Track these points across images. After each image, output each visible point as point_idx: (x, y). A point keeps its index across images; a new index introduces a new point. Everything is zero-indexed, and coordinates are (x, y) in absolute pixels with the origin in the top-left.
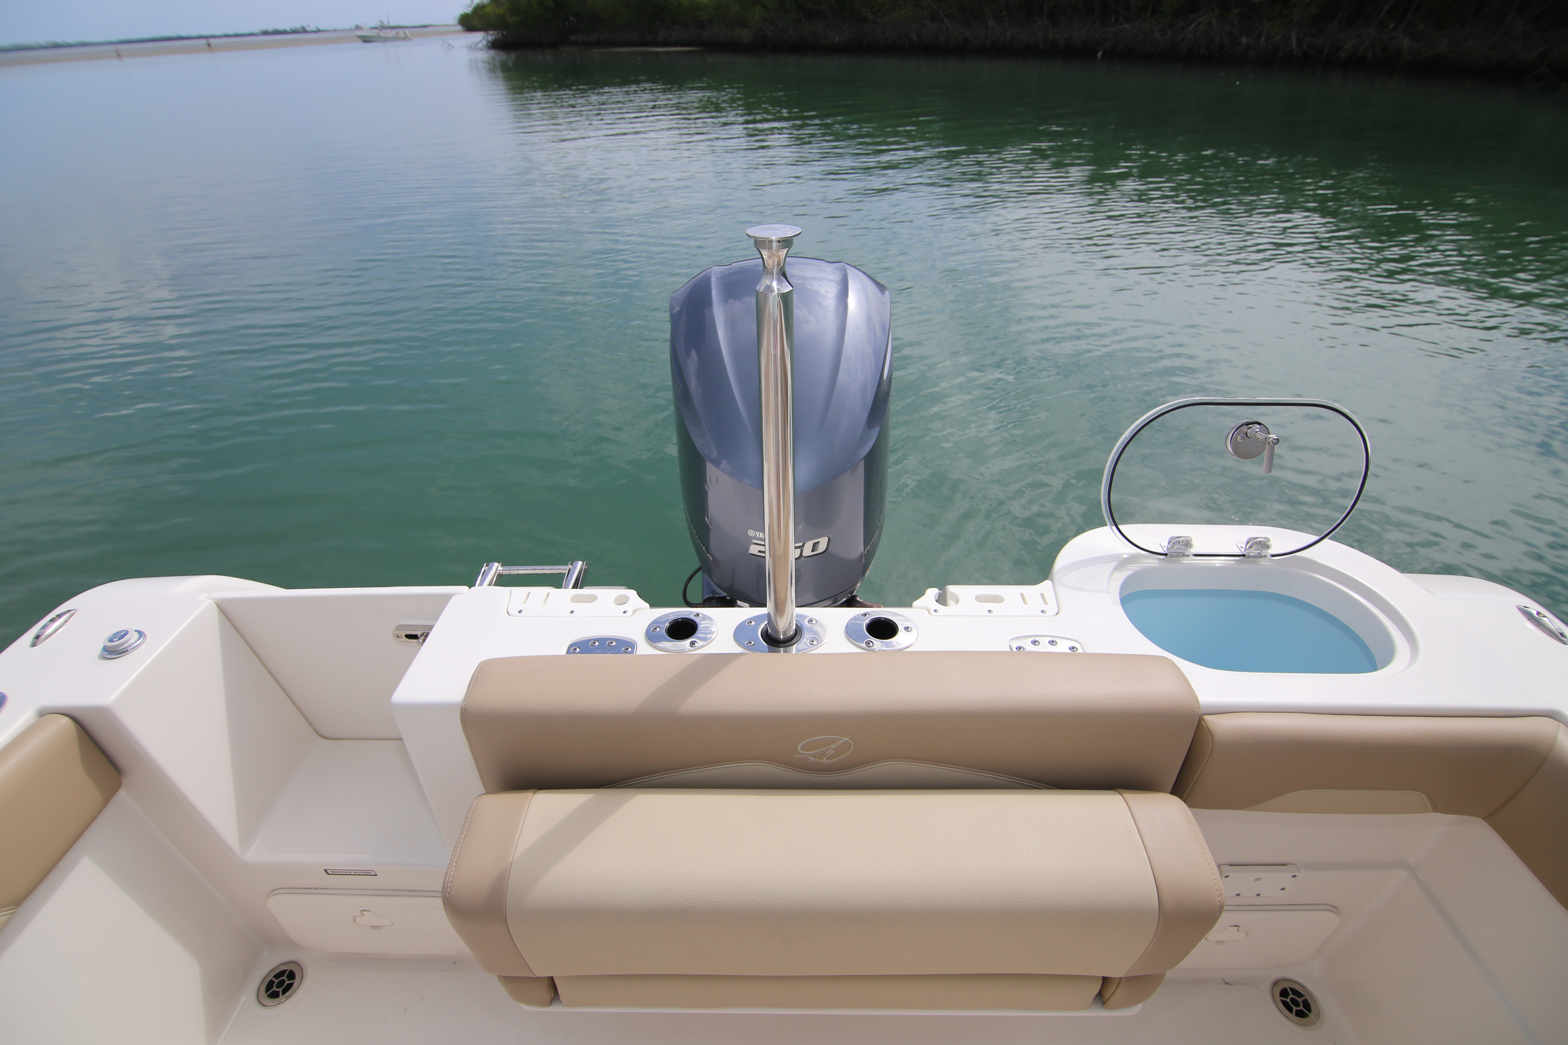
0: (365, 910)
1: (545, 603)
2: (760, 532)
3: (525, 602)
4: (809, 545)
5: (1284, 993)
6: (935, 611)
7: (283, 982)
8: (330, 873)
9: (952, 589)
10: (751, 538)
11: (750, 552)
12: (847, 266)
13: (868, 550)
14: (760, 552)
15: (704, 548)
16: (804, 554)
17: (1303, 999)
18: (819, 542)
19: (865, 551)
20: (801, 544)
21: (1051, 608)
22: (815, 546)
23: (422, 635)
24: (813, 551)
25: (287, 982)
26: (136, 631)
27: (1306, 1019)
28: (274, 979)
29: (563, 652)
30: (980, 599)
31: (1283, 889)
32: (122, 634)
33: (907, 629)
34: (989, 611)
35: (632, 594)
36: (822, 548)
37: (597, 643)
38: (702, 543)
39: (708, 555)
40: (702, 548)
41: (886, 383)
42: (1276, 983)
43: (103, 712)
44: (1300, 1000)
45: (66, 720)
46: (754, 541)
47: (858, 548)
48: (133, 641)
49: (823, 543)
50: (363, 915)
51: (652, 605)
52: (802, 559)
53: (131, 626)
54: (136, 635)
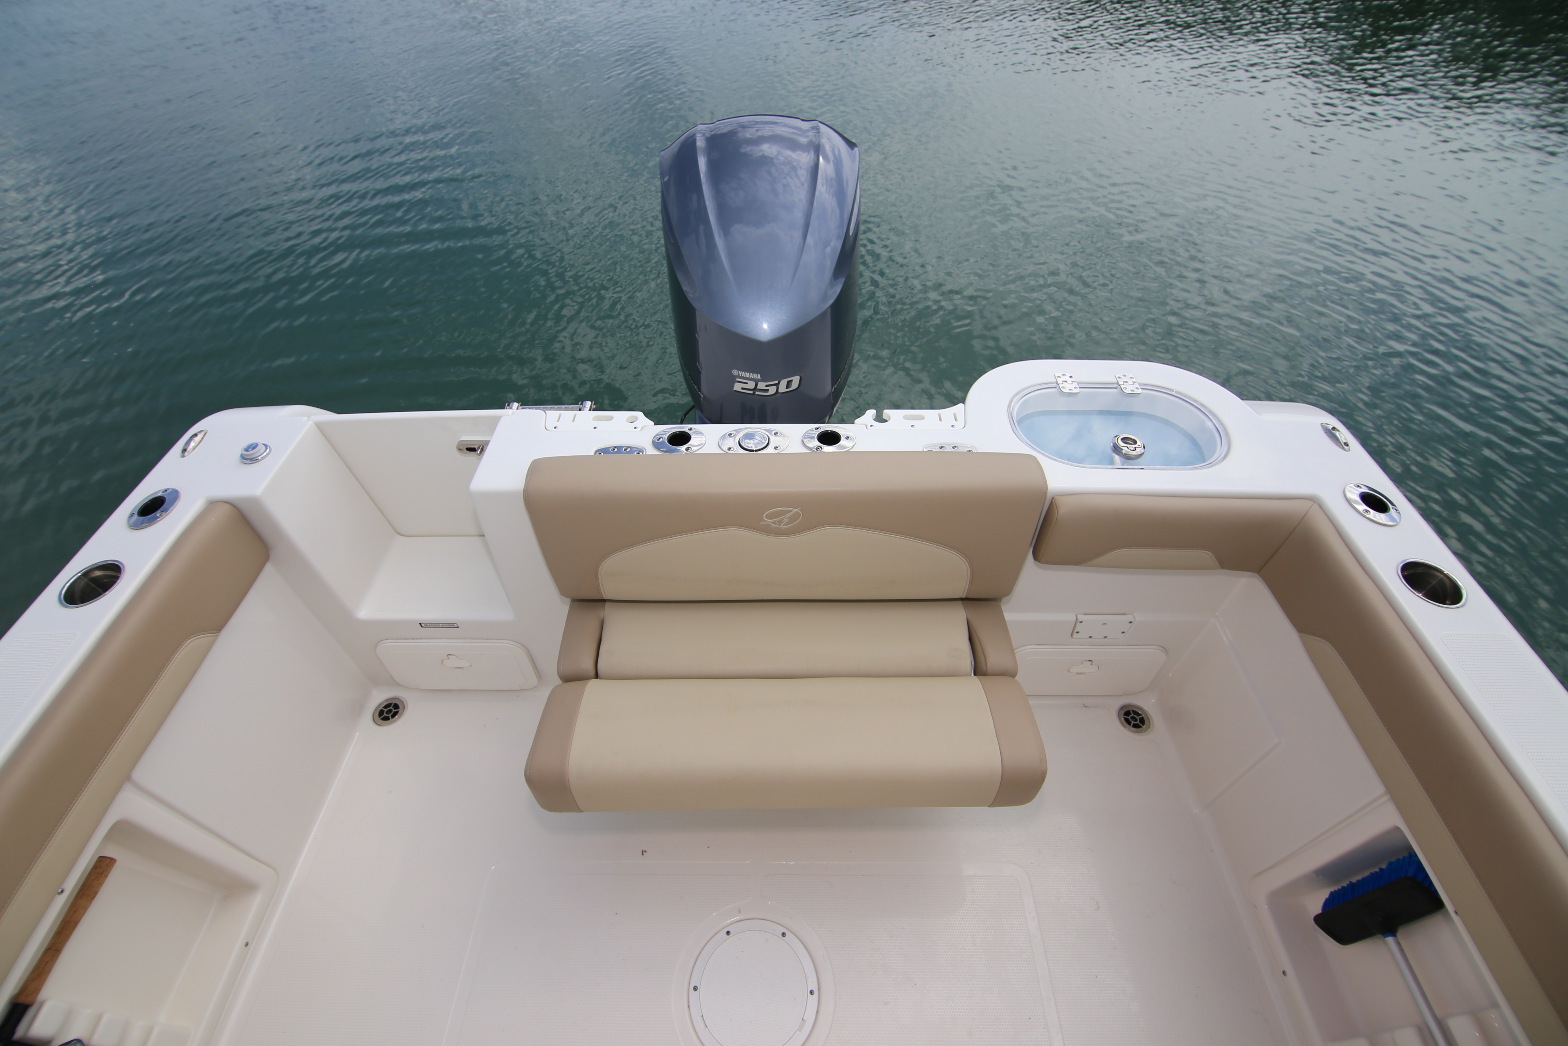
0: (450, 655)
1: (573, 421)
2: (743, 371)
3: (558, 421)
4: (784, 383)
5: (1127, 713)
6: (871, 426)
7: (391, 711)
8: (423, 626)
9: (887, 413)
10: (735, 377)
11: (734, 389)
12: (821, 125)
13: (835, 389)
14: (742, 389)
15: (696, 387)
16: (780, 391)
17: (1141, 717)
18: (792, 380)
19: (832, 389)
20: (777, 382)
21: (960, 424)
22: (789, 384)
23: (479, 448)
24: (787, 388)
25: (394, 711)
26: (263, 444)
27: (1140, 729)
28: (383, 709)
29: (592, 453)
30: (906, 417)
31: (1123, 633)
32: (254, 446)
33: (847, 438)
34: (912, 426)
35: (640, 414)
36: (795, 385)
37: (616, 450)
38: (694, 382)
39: (699, 393)
40: (694, 387)
41: (851, 239)
42: (1122, 708)
43: (254, 501)
44: (1138, 718)
45: (227, 506)
46: (738, 379)
47: (828, 388)
48: (262, 451)
49: (796, 380)
50: (449, 658)
51: (657, 423)
52: (778, 395)
53: (260, 440)
54: (264, 448)
